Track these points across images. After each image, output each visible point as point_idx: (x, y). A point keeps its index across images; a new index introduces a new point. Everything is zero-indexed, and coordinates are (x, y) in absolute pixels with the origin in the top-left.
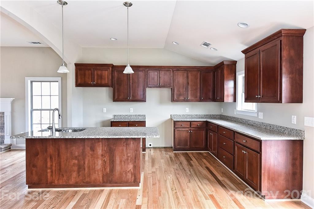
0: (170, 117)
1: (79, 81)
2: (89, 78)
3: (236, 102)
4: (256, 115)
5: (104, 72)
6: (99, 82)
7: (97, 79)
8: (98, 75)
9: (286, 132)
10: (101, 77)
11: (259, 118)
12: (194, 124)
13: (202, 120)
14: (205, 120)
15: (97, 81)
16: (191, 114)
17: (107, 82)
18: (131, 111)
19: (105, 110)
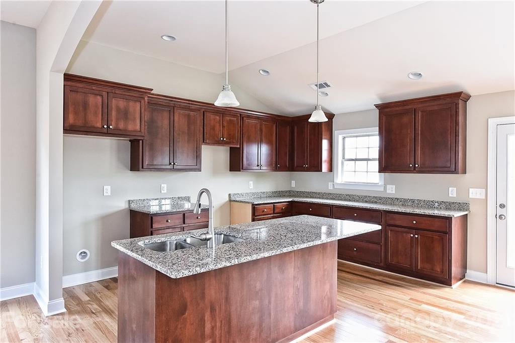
0: (227, 199)
1: (71, 119)
2: (96, 114)
3: (332, 171)
4: (382, 189)
5: (131, 104)
6: (121, 126)
7: (118, 119)
8: (118, 109)
9: (443, 206)
10: (125, 115)
11: (388, 192)
12: (278, 208)
13: (287, 200)
14: (290, 200)
15: (117, 124)
16: (256, 191)
17: (138, 128)
18: (163, 190)
19: (108, 190)
